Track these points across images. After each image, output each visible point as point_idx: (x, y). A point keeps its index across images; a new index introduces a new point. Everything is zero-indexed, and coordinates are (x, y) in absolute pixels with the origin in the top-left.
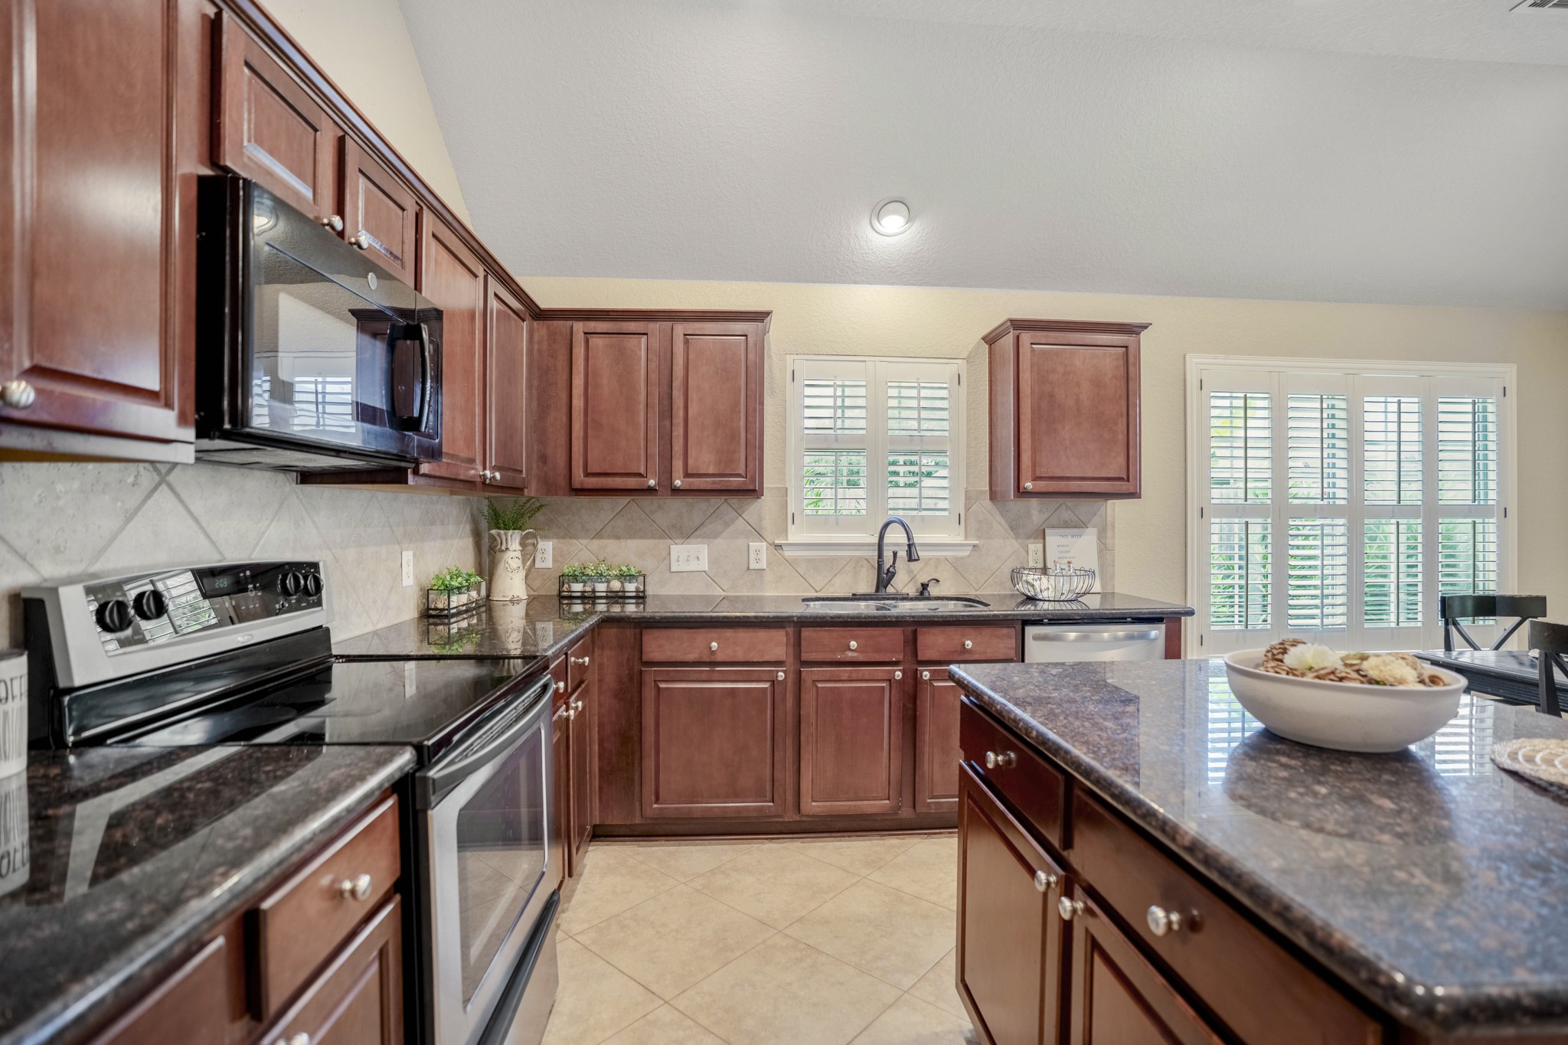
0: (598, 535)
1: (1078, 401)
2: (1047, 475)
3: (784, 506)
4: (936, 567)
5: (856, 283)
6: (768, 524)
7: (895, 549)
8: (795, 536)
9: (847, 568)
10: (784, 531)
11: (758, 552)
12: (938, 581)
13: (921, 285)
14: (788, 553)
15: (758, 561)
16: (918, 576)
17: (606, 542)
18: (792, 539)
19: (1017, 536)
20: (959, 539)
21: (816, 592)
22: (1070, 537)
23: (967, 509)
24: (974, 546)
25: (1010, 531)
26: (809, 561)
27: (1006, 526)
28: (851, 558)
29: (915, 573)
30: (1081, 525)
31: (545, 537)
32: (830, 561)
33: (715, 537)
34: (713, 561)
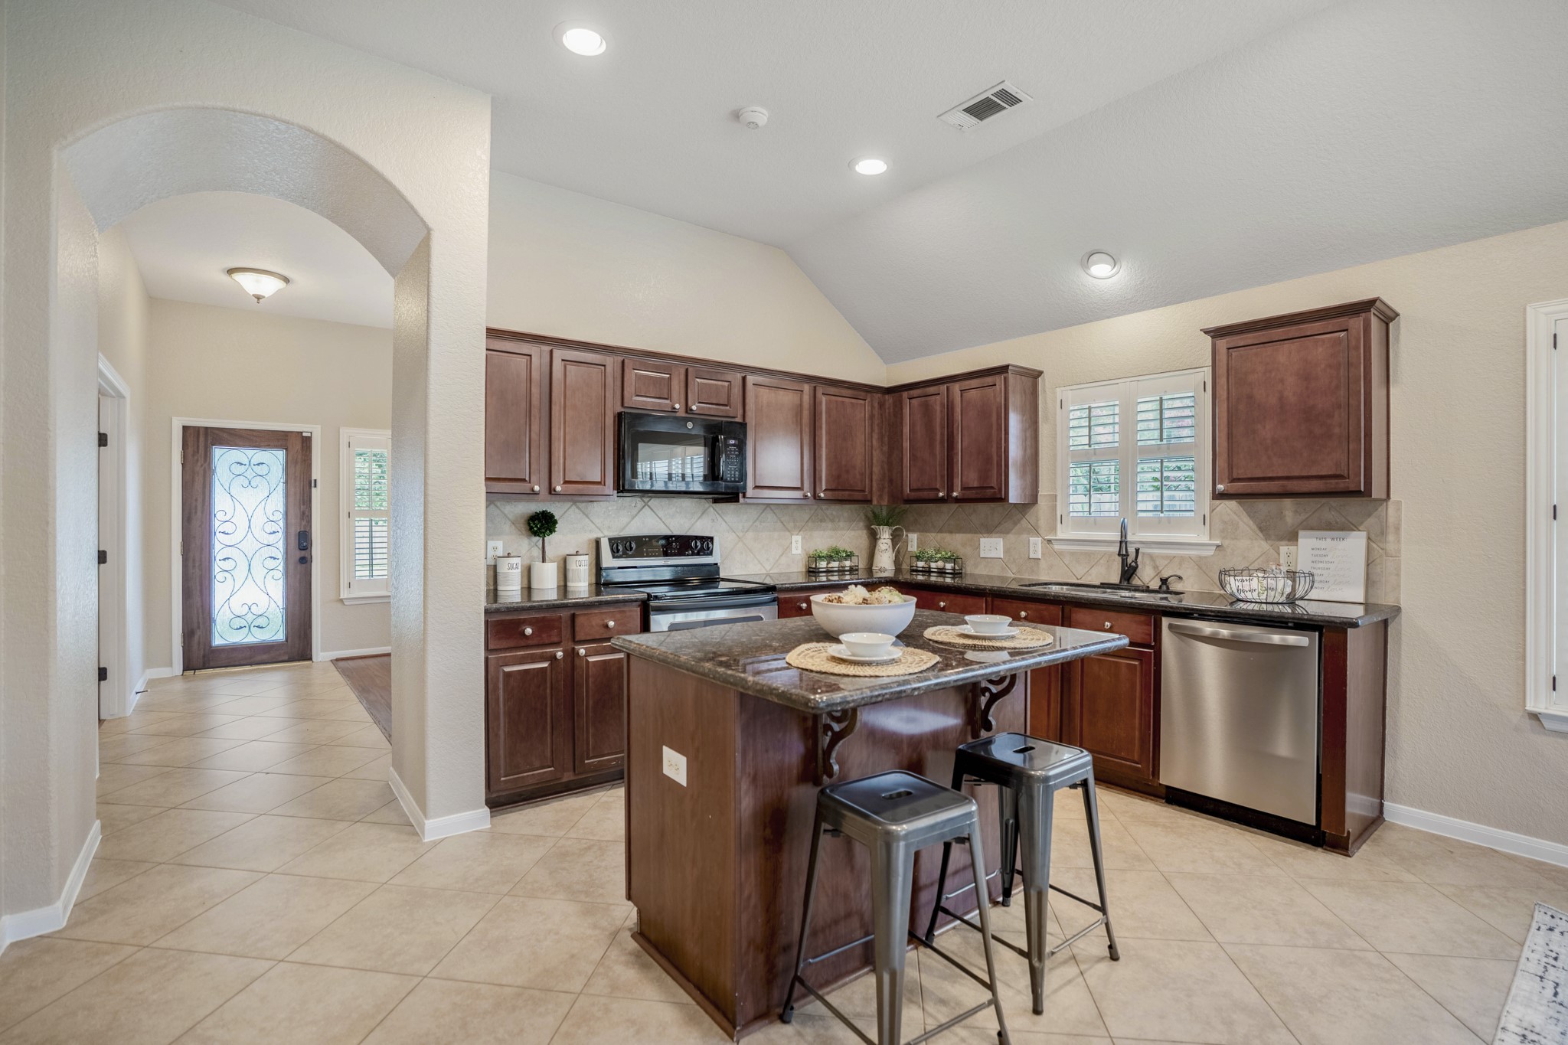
0: (941, 531)
1: (1281, 398)
2: (1245, 476)
3: (1054, 509)
4: (1180, 564)
5: (1109, 317)
6: (1043, 523)
7: (1137, 546)
8: (1062, 533)
9: (1101, 561)
10: (1053, 529)
11: (1035, 545)
12: (1180, 578)
13: (1166, 305)
14: (1057, 547)
15: (1035, 552)
16: (1163, 572)
17: (945, 535)
18: (1060, 535)
19: (1267, 538)
20: (1205, 539)
21: (1078, 579)
22: (1329, 540)
23: (1212, 511)
24: (1218, 546)
25: (1258, 532)
26: (1072, 554)
27: (1255, 527)
28: (1105, 553)
29: (1160, 569)
30: (1347, 527)
31: (913, 531)
32: (1089, 554)
33: (1008, 533)
34: (1006, 551)
